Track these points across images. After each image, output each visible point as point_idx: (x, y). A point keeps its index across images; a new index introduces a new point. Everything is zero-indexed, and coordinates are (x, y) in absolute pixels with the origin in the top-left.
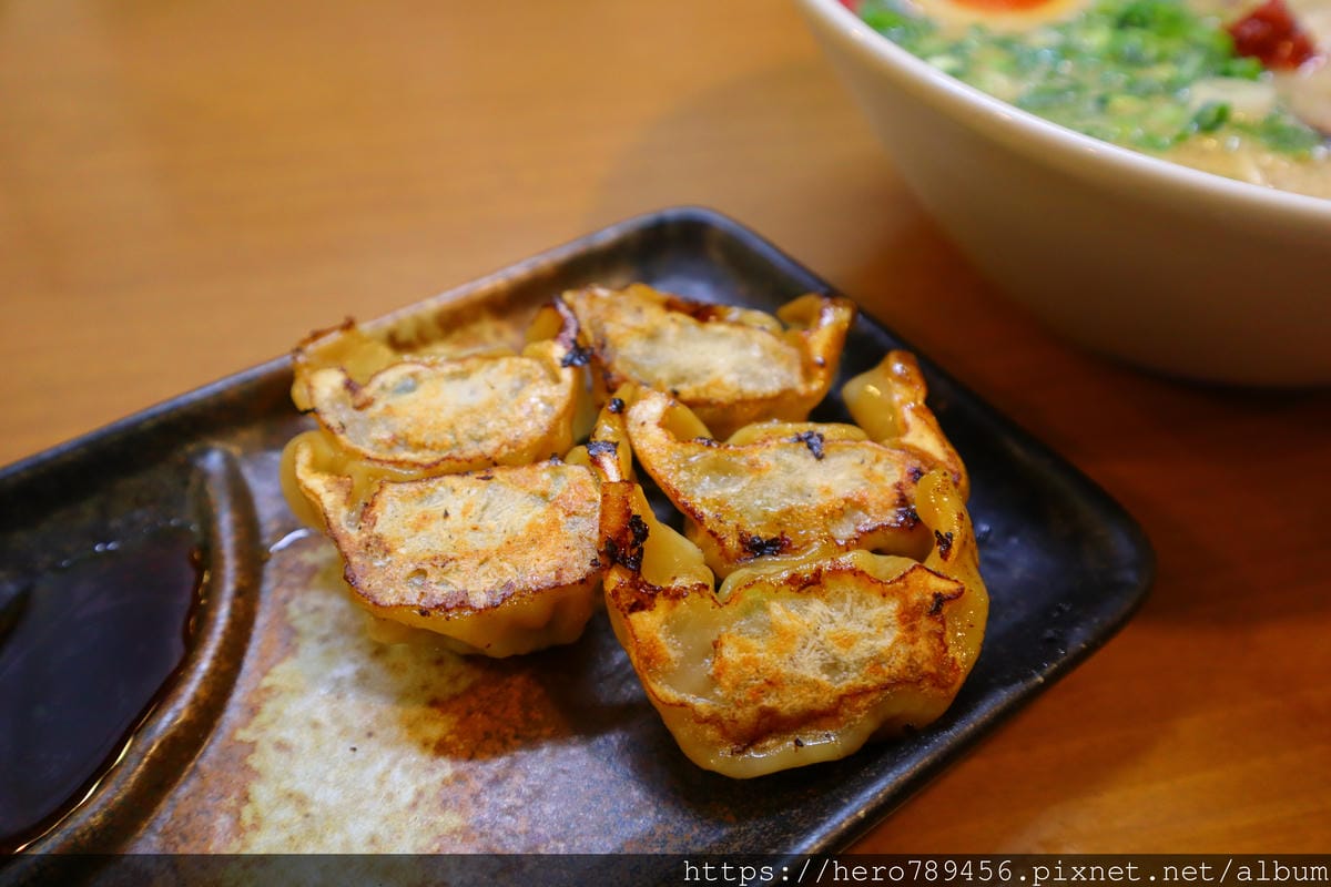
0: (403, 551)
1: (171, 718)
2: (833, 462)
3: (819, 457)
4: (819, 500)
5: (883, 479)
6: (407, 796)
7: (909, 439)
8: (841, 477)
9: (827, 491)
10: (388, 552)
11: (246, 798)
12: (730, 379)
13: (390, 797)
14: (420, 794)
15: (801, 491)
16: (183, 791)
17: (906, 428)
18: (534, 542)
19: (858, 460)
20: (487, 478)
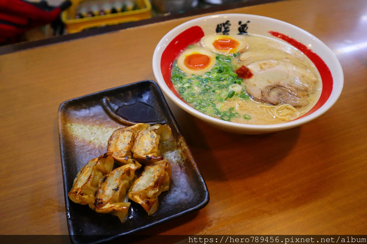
0: (121, 134)
1: (122, 120)
2: (112, 191)
3: (113, 190)
4: (106, 188)
5: (104, 198)
6: (102, 142)
7: (108, 204)
8: (108, 192)
9: (107, 189)
10: (121, 133)
11: (110, 127)
12: (138, 183)
13: (103, 140)
14: (102, 143)
15: (109, 186)
16: (114, 122)
17: (110, 204)
18: (115, 148)
19: (110, 195)
20: (128, 144)
